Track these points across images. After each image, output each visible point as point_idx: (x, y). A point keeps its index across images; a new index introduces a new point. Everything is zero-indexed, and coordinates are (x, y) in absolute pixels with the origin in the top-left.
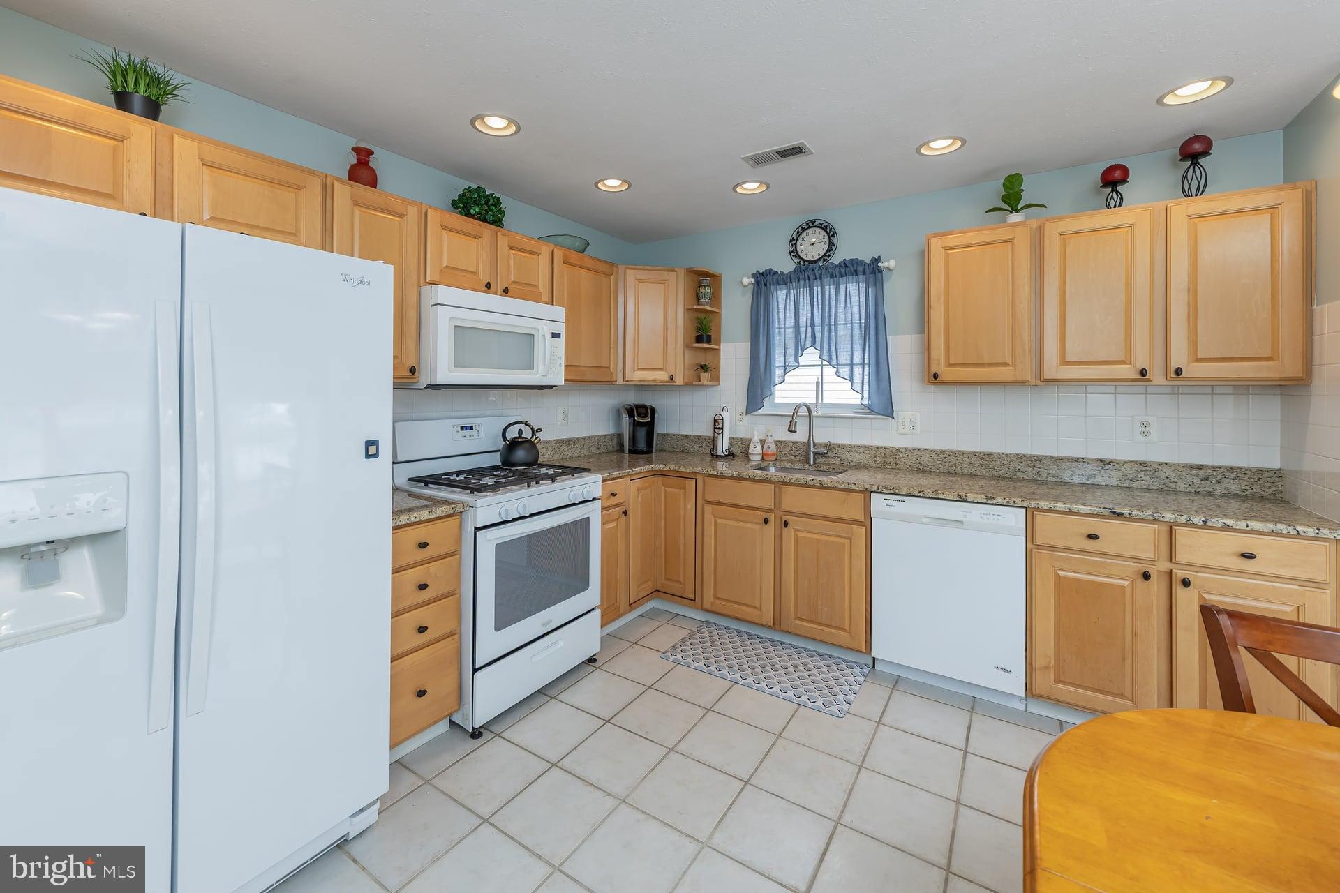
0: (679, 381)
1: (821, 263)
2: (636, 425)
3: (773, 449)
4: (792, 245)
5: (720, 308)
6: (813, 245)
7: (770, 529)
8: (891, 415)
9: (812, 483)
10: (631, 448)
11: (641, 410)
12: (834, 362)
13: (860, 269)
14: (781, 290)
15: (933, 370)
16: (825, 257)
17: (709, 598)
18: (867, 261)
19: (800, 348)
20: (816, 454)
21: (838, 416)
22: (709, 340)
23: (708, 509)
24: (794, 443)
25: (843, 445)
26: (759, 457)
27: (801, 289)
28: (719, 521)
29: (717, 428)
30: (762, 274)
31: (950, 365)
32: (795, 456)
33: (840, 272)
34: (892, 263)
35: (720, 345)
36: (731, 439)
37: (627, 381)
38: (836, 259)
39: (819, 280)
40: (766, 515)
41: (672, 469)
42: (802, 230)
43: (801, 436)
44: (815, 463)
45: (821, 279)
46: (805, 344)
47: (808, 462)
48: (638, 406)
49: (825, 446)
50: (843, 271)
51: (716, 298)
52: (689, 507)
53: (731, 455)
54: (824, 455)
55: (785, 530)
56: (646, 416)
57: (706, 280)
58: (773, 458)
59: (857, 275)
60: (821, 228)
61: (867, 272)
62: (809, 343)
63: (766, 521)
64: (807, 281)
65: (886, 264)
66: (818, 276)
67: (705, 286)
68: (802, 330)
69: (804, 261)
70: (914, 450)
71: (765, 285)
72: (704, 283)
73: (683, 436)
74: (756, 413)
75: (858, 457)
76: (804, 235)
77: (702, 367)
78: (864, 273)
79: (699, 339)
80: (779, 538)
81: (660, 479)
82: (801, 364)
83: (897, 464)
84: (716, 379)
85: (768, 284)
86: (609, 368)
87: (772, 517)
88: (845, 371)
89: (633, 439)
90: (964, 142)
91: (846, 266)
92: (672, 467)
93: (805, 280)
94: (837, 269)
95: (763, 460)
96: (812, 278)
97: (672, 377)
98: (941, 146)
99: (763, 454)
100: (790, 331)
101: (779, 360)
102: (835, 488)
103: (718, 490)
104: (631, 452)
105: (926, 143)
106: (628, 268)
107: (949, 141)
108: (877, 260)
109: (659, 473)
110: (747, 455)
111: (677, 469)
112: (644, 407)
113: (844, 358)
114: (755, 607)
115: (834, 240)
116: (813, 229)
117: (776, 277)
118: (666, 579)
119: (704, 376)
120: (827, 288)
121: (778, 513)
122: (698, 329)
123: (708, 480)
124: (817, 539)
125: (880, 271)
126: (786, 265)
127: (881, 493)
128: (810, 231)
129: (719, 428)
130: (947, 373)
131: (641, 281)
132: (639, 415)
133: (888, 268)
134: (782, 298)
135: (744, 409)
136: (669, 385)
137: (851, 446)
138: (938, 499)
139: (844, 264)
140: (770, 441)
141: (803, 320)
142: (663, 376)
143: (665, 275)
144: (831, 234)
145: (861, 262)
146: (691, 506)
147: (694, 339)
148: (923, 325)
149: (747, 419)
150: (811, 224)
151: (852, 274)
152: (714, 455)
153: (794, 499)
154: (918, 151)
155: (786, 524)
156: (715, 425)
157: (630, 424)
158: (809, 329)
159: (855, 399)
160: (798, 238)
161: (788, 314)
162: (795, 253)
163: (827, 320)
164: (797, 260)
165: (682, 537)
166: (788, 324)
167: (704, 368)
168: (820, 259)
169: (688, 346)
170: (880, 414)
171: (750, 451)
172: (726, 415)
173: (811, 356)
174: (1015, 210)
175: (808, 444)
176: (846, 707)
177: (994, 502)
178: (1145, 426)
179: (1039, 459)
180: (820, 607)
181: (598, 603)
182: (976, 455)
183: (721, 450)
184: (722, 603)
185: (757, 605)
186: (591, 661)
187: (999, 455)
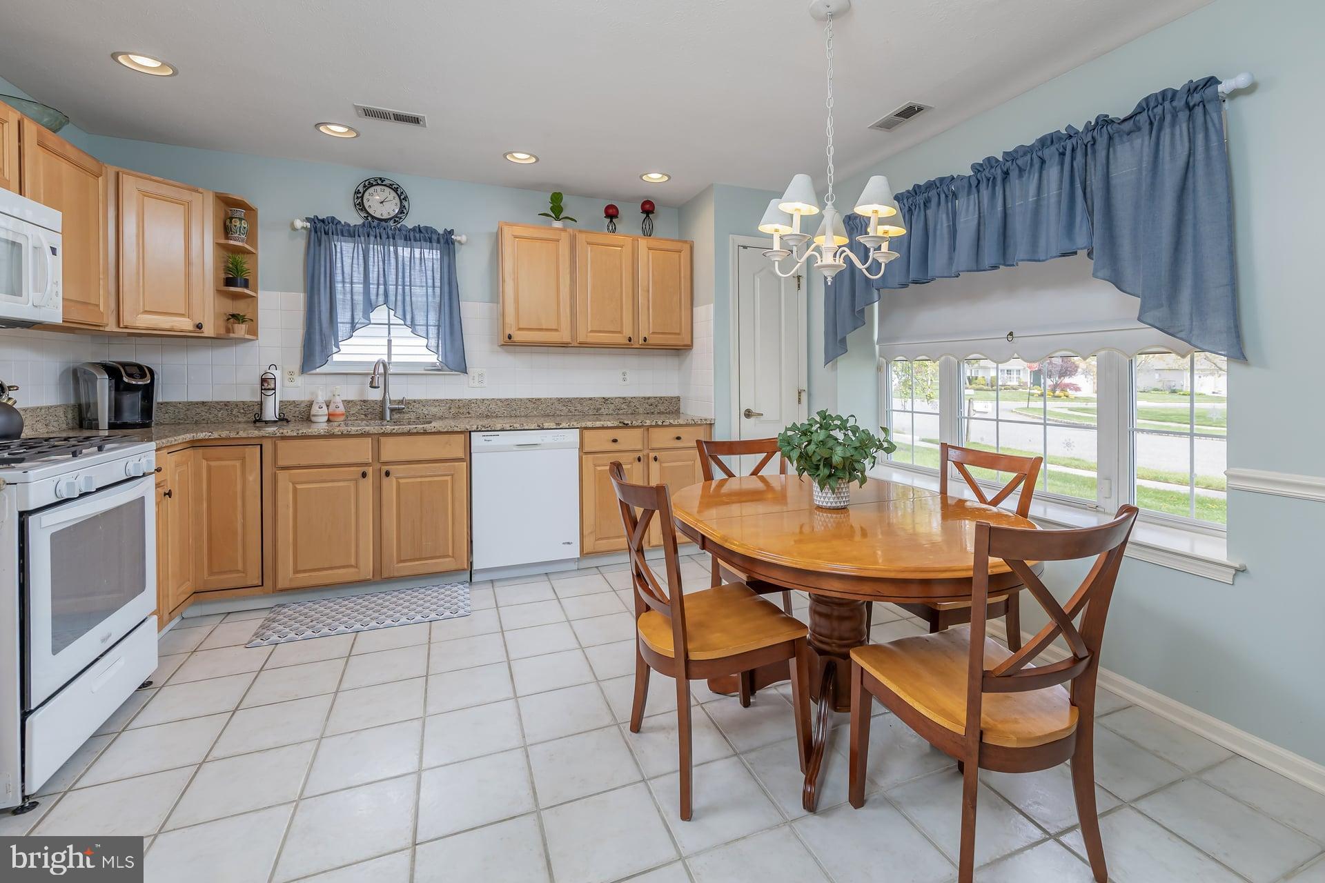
0: (208, 331)
1: (391, 223)
2: (119, 387)
3: (342, 409)
4: (358, 198)
5: (256, 249)
6: (381, 204)
7: (367, 485)
8: (465, 371)
10: (113, 421)
11: (135, 371)
12: (409, 322)
13: (435, 237)
14: (345, 242)
15: (508, 332)
16: (396, 219)
17: (286, 574)
18: (441, 231)
19: (370, 306)
20: (392, 410)
21: (412, 373)
22: (246, 284)
23: (282, 475)
24: (364, 401)
25: (418, 400)
26: (326, 418)
27: (371, 246)
28: (299, 486)
29: (265, 389)
30: (323, 221)
31: (520, 329)
32: (365, 415)
33: (415, 237)
34: (463, 238)
35: (256, 292)
36: (281, 402)
37: (126, 327)
38: (409, 222)
39: (391, 240)
40: (362, 469)
41: (223, 436)
42: (369, 185)
43: (375, 395)
44: (391, 419)
45: (394, 238)
46: (377, 301)
47: (382, 418)
48: (124, 365)
49: (401, 402)
50: (418, 235)
51: (252, 236)
52: (251, 478)
53: (282, 420)
54: (399, 411)
55: (385, 481)
56: (143, 376)
57: (241, 212)
58: (343, 418)
59: (431, 242)
60: (392, 189)
61: (442, 241)
62: (381, 299)
63: (364, 475)
64: (379, 238)
65: (458, 238)
66: (391, 236)
67: (241, 219)
68: (373, 288)
69: (373, 217)
70: (483, 400)
71: (327, 233)
72: (237, 215)
73: (197, 403)
74: (314, 372)
75: (434, 410)
76: (371, 190)
77: (233, 316)
78: (438, 242)
79: (229, 282)
80: (378, 489)
81: (200, 451)
82: (372, 322)
83: (469, 413)
84: (254, 331)
85: (330, 233)
86: (98, 306)
87: (370, 470)
88: (421, 330)
89: (117, 409)
90: (538, 160)
91: (420, 231)
92: (224, 434)
93: (376, 237)
94: (412, 233)
95: (329, 421)
96: (384, 236)
97: (199, 326)
98: (521, 157)
99: (329, 415)
100: (359, 288)
101: (343, 316)
103: (290, 453)
104: (112, 426)
105: (512, 152)
106: (123, 173)
107: (526, 156)
108: (451, 232)
109: (194, 445)
110: (307, 418)
111: (233, 435)
112: (140, 367)
113: (420, 319)
114: (351, 566)
115: (406, 204)
116: (383, 187)
117: (339, 227)
118: (211, 573)
119: (241, 330)
120: (400, 249)
121: (377, 466)
122: (227, 270)
123: (281, 444)
124: (421, 482)
125: (453, 243)
126: (353, 218)
127: (480, 431)
128: (378, 188)
129: (269, 389)
130: (519, 336)
131: (145, 194)
132: (130, 376)
133: (460, 242)
134: (346, 252)
135: (296, 365)
136: (193, 339)
137: (427, 401)
138: (524, 430)
139: (418, 230)
140: (338, 400)
141: (373, 276)
142: (185, 324)
143: (186, 195)
144: (402, 197)
145: (434, 231)
146: (254, 477)
147: (222, 282)
148: (496, 295)
149: (300, 380)
150: (380, 182)
151: (425, 240)
152: (258, 421)
153: (392, 449)
154: (504, 156)
155: (387, 474)
156: (262, 385)
157: (110, 387)
158: (382, 287)
159: (433, 358)
160: (364, 192)
161: (354, 269)
162: (360, 206)
163: (400, 280)
164: (364, 214)
165: (239, 517)
166: (355, 280)
167: (236, 318)
168: (390, 219)
169: (219, 292)
170: (452, 370)
171: (313, 412)
172: (277, 374)
173: (380, 314)
174: (557, 219)
175: (383, 401)
176: (468, 608)
177: (561, 427)
178: (624, 374)
179: (570, 400)
180: (424, 544)
181: (154, 607)
182: (530, 400)
183: (270, 413)
184: (307, 575)
185: (353, 562)
186: (146, 685)
187: (545, 399)
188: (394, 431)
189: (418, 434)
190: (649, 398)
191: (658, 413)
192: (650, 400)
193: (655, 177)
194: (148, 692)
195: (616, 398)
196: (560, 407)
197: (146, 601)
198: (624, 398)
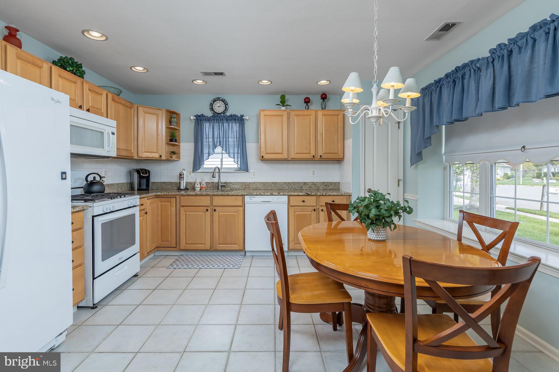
0: (164, 158)
1: (222, 114)
2: (141, 177)
3: (205, 185)
4: (211, 106)
5: (180, 128)
6: (219, 107)
7: (208, 214)
8: (248, 171)
9: (224, 194)
10: (139, 188)
11: (144, 171)
12: (228, 152)
13: (237, 118)
14: (207, 123)
15: (262, 155)
16: (224, 112)
17: (183, 245)
18: (239, 116)
19: (215, 146)
20: (222, 186)
21: (229, 171)
22: (176, 141)
23: (182, 209)
24: (213, 183)
25: (231, 182)
26: (199, 189)
27: (215, 124)
28: (187, 213)
29: (181, 178)
30: (199, 116)
31: (267, 153)
32: (213, 188)
33: (230, 119)
34: (247, 118)
35: (180, 144)
36: (186, 182)
37: (140, 157)
38: (228, 114)
39: (222, 121)
40: (206, 208)
41: (165, 194)
42: (215, 101)
43: (216, 180)
44: (221, 189)
45: (223, 120)
46: (217, 145)
47: (218, 189)
48: (141, 169)
49: (225, 183)
50: (231, 118)
51: (178, 123)
52: (173, 209)
53: (186, 189)
54: (224, 186)
55: (214, 213)
56: (146, 173)
57: (175, 115)
58: (205, 189)
59: (236, 120)
60: (222, 101)
61: (239, 120)
62: (218, 144)
63: (207, 210)
64: (217, 121)
65: (245, 118)
66: (221, 119)
67: (174, 118)
68: (216, 139)
69: (216, 113)
70: (255, 183)
71: (201, 120)
72: (173, 117)
73: (163, 182)
74: (197, 171)
75: (236, 186)
76: (215, 103)
77: (173, 152)
78: (238, 120)
79: (171, 140)
80: (212, 216)
81: (158, 199)
82: (215, 152)
83: (249, 188)
84: (179, 158)
85: (202, 120)
86: (131, 150)
87: (209, 209)
88: (232, 155)
89: (140, 184)
90: (271, 82)
91: (232, 117)
92: (165, 193)
93: (217, 120)
94: (229, 117)
95: (201, 189)
96: (219, 120)
97: (161, 156)
98: (265, 82)
99: (201, 187)
100: (211, 140)
101: (206, 151)
102: (233, 195)
103: (185, 201)
104: (138, 190)
105: (261, 81)
106: (139, 106)
107: (267, 81)
108: (242, 116)
109: (157, 197)
110: (194, 189)
111: (167, 194)
112: (146, 170)
113: (231, 151)
114: (203, 244)
115: (227, 106)
116: (219, 101)
117: (205, 118)
118: (162, 241)
119: (174, 157)
120: (225, 124)
121: (212, 207)
122: (171, 136)
123: (182, 197)
124: (226, 214)
125: (244, 120)
126: (209, 114)
127: (248, 195)
128: (218, 101)
129: (182, 178)
130: (266, 156)
131: (145, 113)
132: (143, 173)
133: (246, 119)
134: (207, 127)
135: (191, 170)
136: (159, 160)
137: (234, 183)
138: (265, 195)
139: (231, 116)
140: (204, 182)
141: (216, 136)
142: (156, 156)
143: (157, 112)
144: (226, 104)
145: (237, 116)
146: (174, 209)
147: (169, 140)
148: (258, 141)
149: (193, 174)
150: (218, 99)
151: (234, 120)
152: (179, 189)
153: (217, 201)
154: (258, 82)
155: (215, 210)
156: (180, 176)
157: (138, 177)
158: (218, 139)
159: (236, 166)
160: (213, 103)
161: (210, 133)
162: (212, 109)
163: (225, 136)
164: (213, 112)
165: (170, 222)
166: (210, 137)
167: (173, 153)
168: (222, 113)
169: (167, 144)
170: (243, 171)
171: (195, 186)
172: (184, 172)
173: (219, 149)
174: (284, 106)
175: (219, 182)
176: (240, 266)
177: (280, 194)
178: (314, 172)
179: (289, 183)
180: (228, 238)
181: (139, 250)
182: (273, 183)
183: (183, 187)
184: (189, 245)
185: (204, 243)
186: (136, 276)
187: (279, 183)
188: (217, 194)
189: (225, 195)
190: (325, 183)
191: (329, 189)
192: (325, 184)
193: (323, 82)
194: (136, 278)
195: (310, 182)
196: (285, 186)
197: (136, 248)
198: (313, 183)
